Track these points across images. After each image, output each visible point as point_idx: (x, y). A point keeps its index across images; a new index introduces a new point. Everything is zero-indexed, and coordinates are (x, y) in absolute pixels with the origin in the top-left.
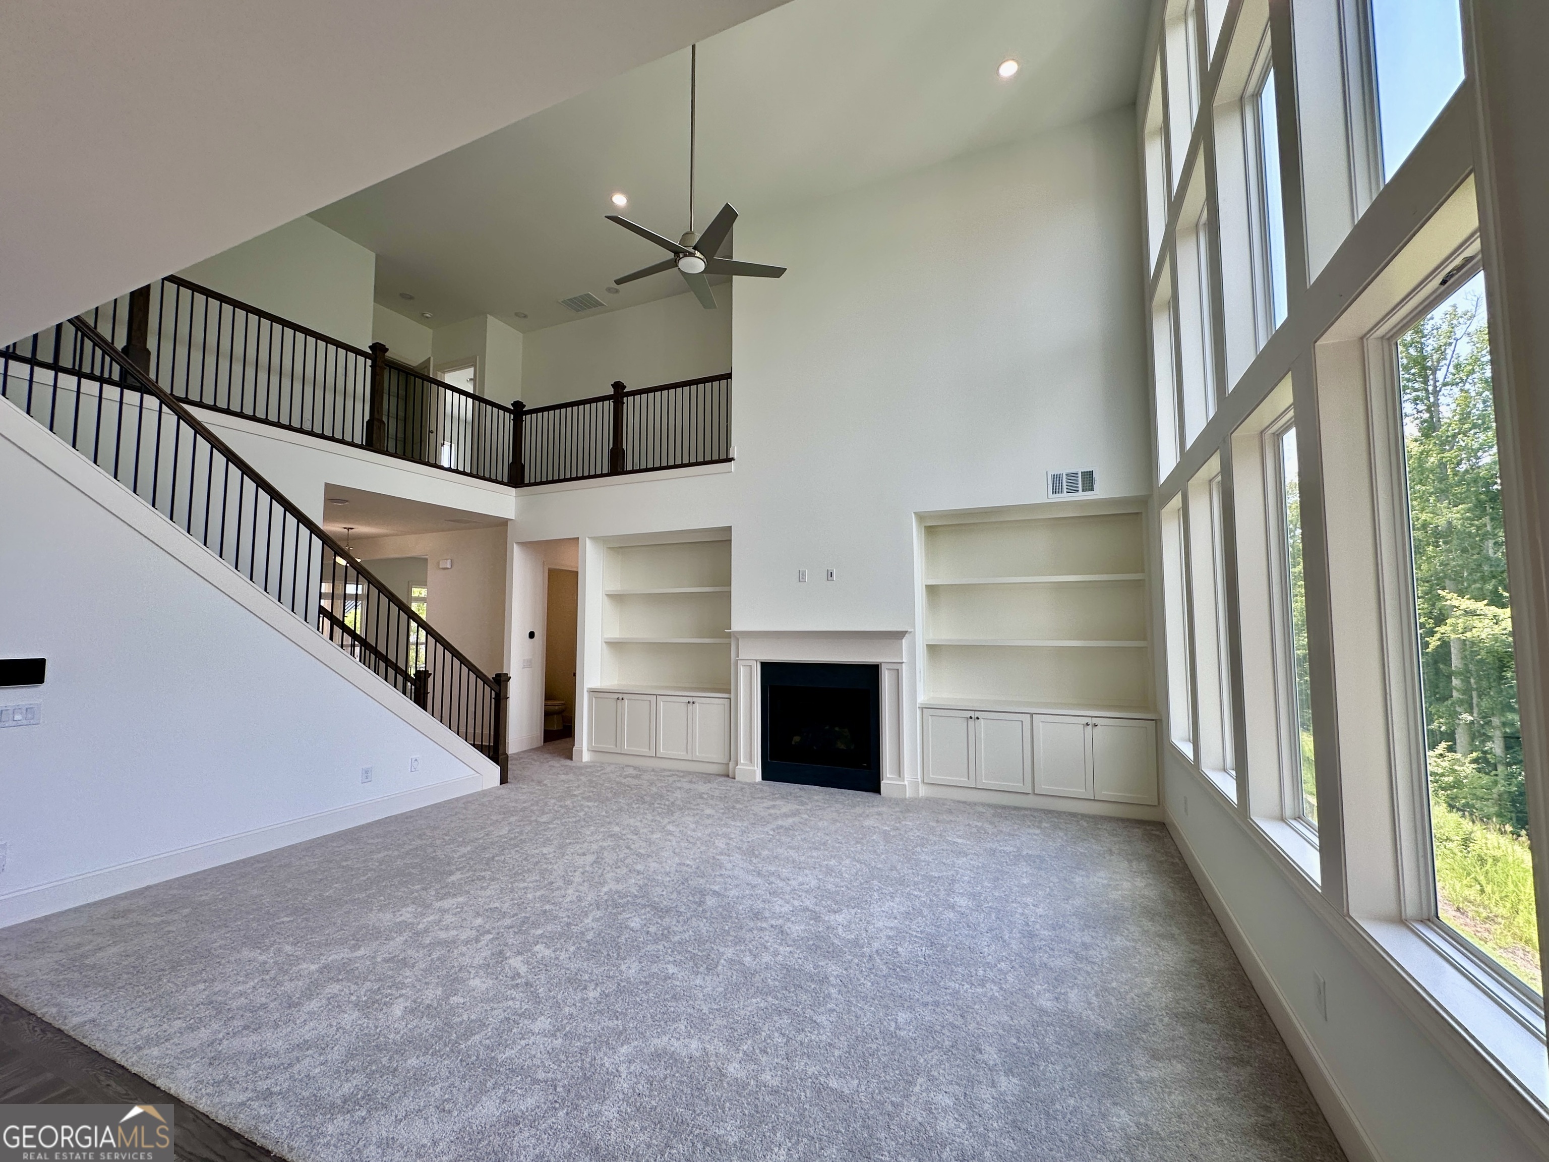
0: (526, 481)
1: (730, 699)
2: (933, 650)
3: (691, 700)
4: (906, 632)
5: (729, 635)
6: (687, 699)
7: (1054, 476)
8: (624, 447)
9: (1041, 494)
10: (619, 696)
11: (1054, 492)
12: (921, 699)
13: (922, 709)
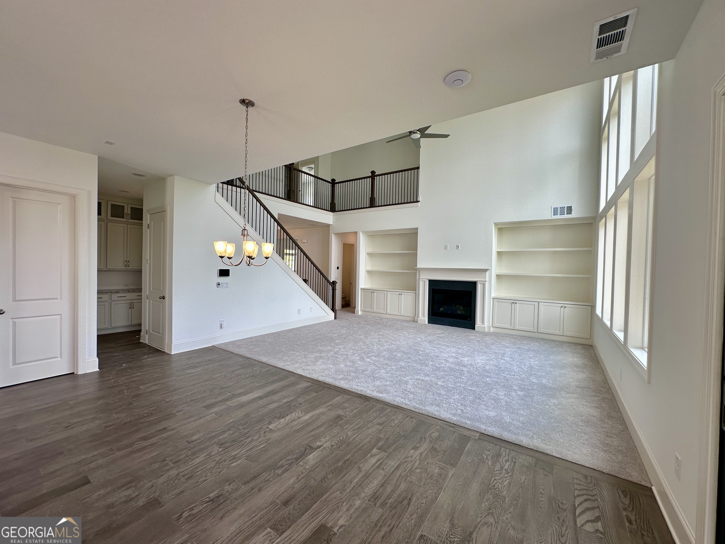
0: (337, 210)
1: (416, 293)
2: (499, 277)
3: (400, 293)
4: (488, 269)
5: (416, 269)
6: (399, 293)
7: (554, 208)
8: (375, 197)
9: (548, 215)
10: (372, 291)
11: (554, 215)
12: (493, 295)
13: (493, 299)
